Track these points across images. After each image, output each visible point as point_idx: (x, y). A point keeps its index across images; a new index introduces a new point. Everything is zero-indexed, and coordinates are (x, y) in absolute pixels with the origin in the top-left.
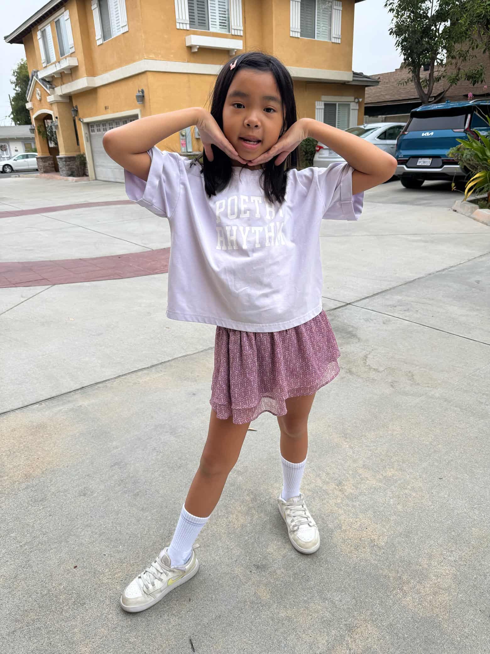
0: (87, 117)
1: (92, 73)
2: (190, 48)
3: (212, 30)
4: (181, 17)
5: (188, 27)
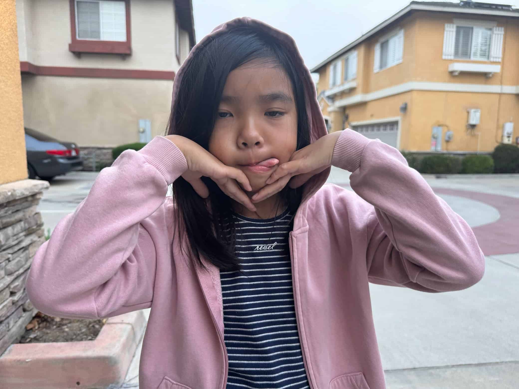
0: (355, 121)
1: (366, 91)
2: (452, 73)
4: (447, 51)
5: (452, 57)
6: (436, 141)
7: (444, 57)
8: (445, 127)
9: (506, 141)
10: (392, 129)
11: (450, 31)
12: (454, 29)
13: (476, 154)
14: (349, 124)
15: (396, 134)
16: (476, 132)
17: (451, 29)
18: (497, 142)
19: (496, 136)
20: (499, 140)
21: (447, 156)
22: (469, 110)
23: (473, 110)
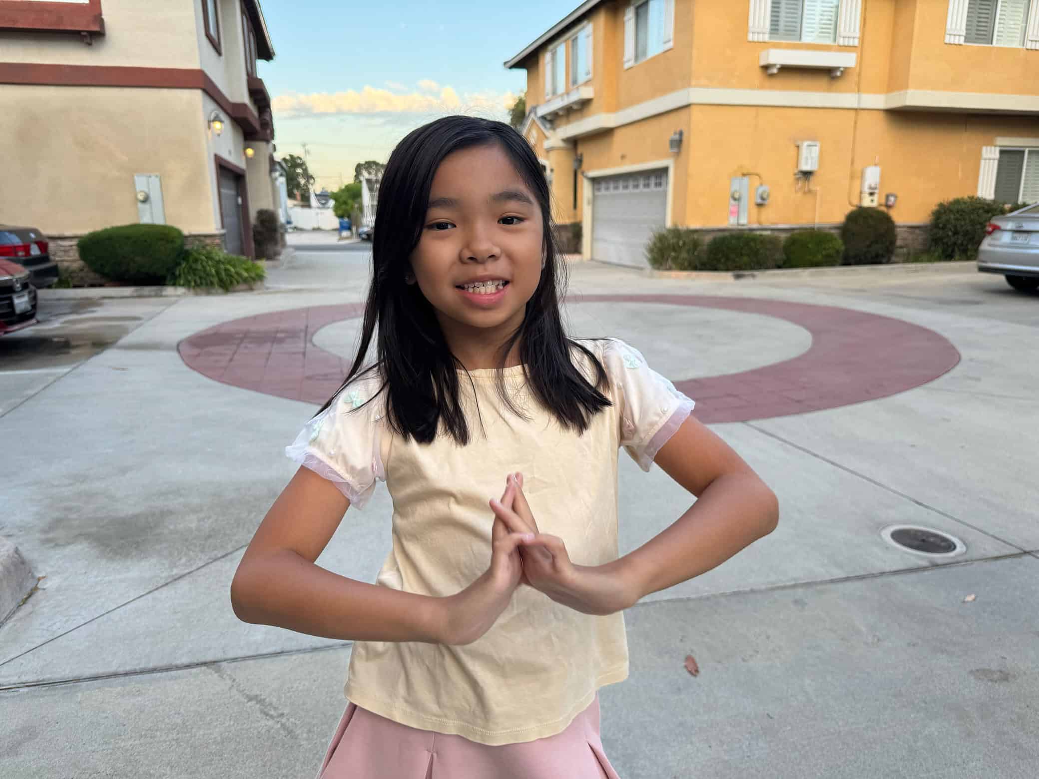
0: (595, 170)
1: (611, 107)
2: (766, 68)
3: (807, 39)
4: (757, 24)
6: (738, 205)
7: (750, 37)
8: (757, 177)
9: (867, 202)
10: (658, 184)
13: (813, 229)
14: (583, 173)
15: (665, 194)
16: (815, 184)
18: (850, 204)
19: (850, 194)
20: (855, 202)
21: (758, 233)
22: (799, 143)
23: (806, 143)
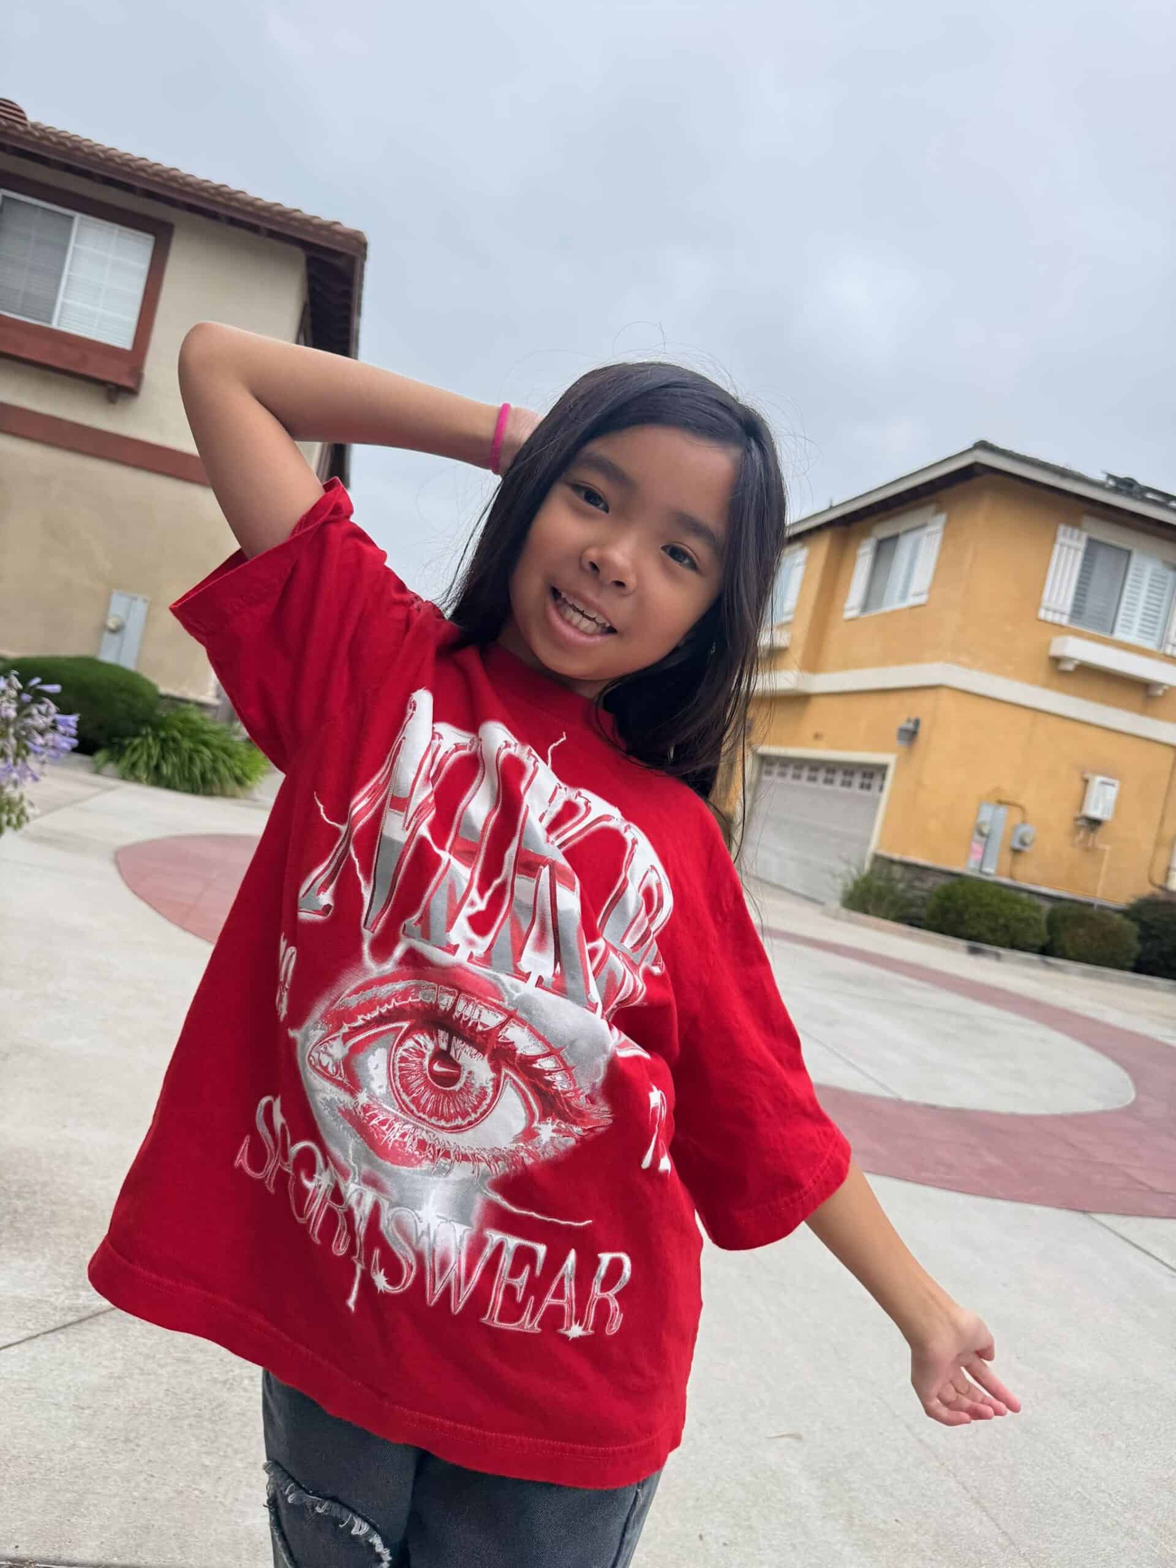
0: (770, 744)
1: (813, 664)
2: (1057, 660)
3: (1119, 635)
4: (1054, 598)
5: (1065, 620)
6: (986, 844)
7: (1043, 614)
8: (1017, 810)
10: (867, 787)
11: (1069, 547)
12: (1082, 545)
13: (1091, 905)
15: (875, 803)
16: (1103, 840)
17: (1074, 543)
18: (1151, 882)
19: (1152, 865)
20: (1158, 880)
21: (1011, 893)
22: (1087, 776)
23: (1099, 779)
